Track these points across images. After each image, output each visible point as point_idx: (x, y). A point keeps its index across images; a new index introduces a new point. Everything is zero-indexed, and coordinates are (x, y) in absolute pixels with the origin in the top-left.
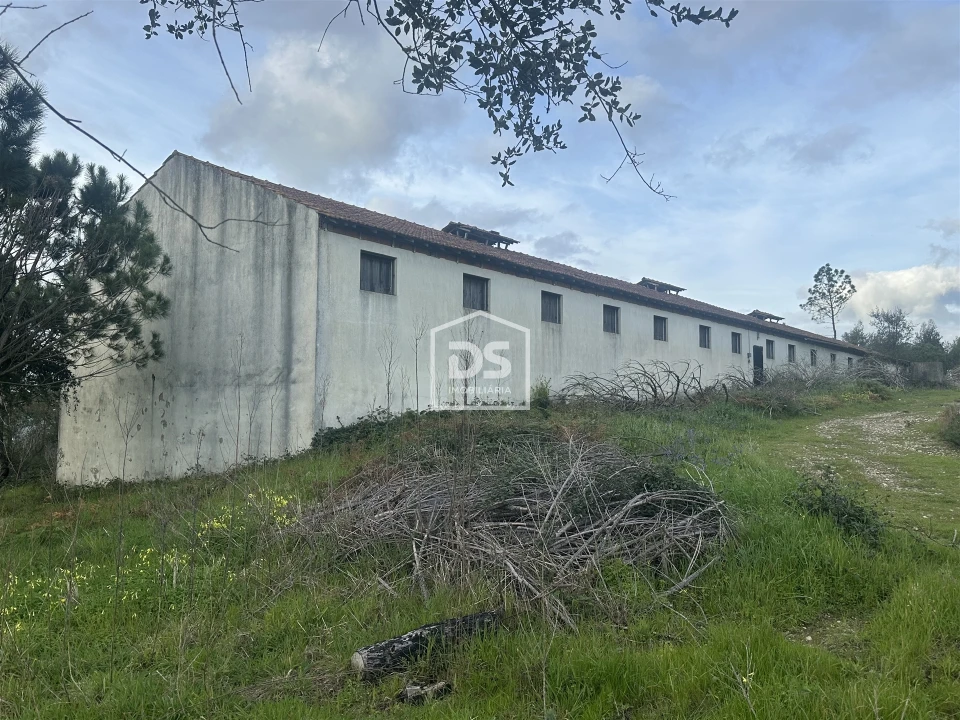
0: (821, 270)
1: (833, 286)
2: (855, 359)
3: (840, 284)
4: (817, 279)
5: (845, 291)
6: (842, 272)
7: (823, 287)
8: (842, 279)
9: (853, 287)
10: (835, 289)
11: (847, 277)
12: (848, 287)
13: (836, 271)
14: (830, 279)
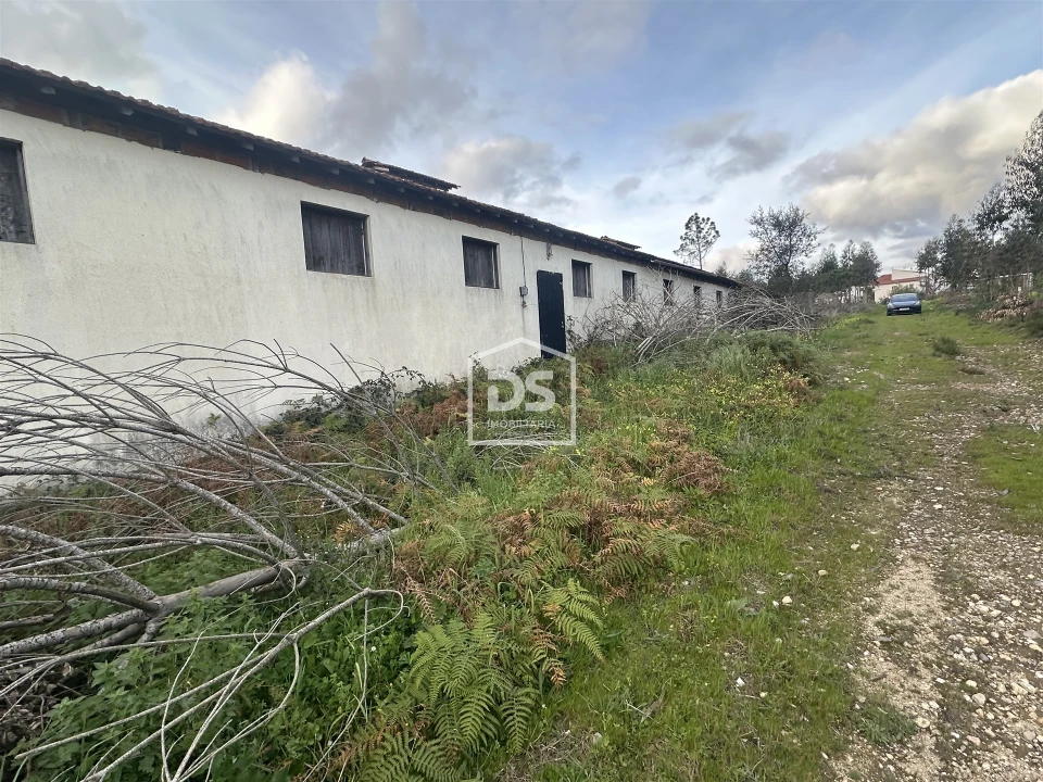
0: (691, 219)
1: (700, 232)
2: (725, 292)
3: (706, 230)
4: (687, 227)
5: (711, 237)
6: (708, 219)
7: (693, 234)
8: (708, 226)
9: (717, 232)
10: (702, 235)
11: (712, 223)
12: (713, 233)
13: (703, 219)
14: (698, 227)
